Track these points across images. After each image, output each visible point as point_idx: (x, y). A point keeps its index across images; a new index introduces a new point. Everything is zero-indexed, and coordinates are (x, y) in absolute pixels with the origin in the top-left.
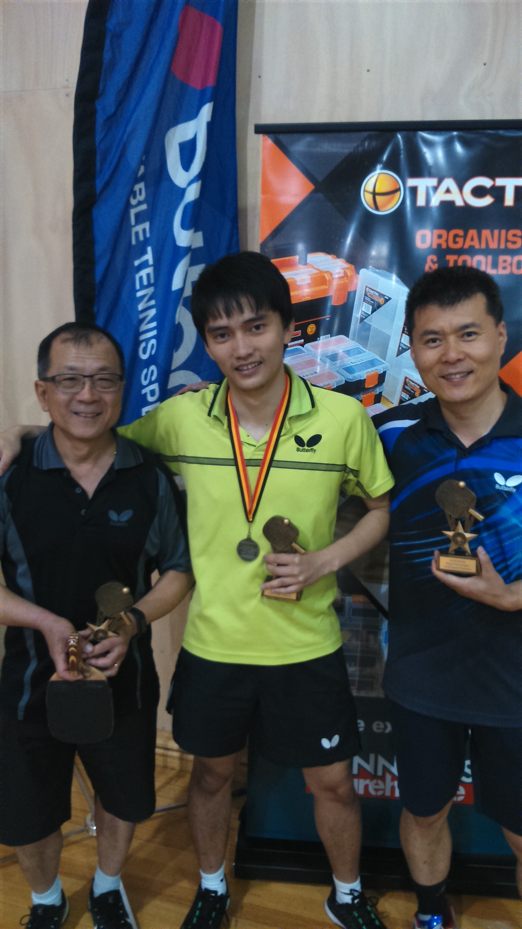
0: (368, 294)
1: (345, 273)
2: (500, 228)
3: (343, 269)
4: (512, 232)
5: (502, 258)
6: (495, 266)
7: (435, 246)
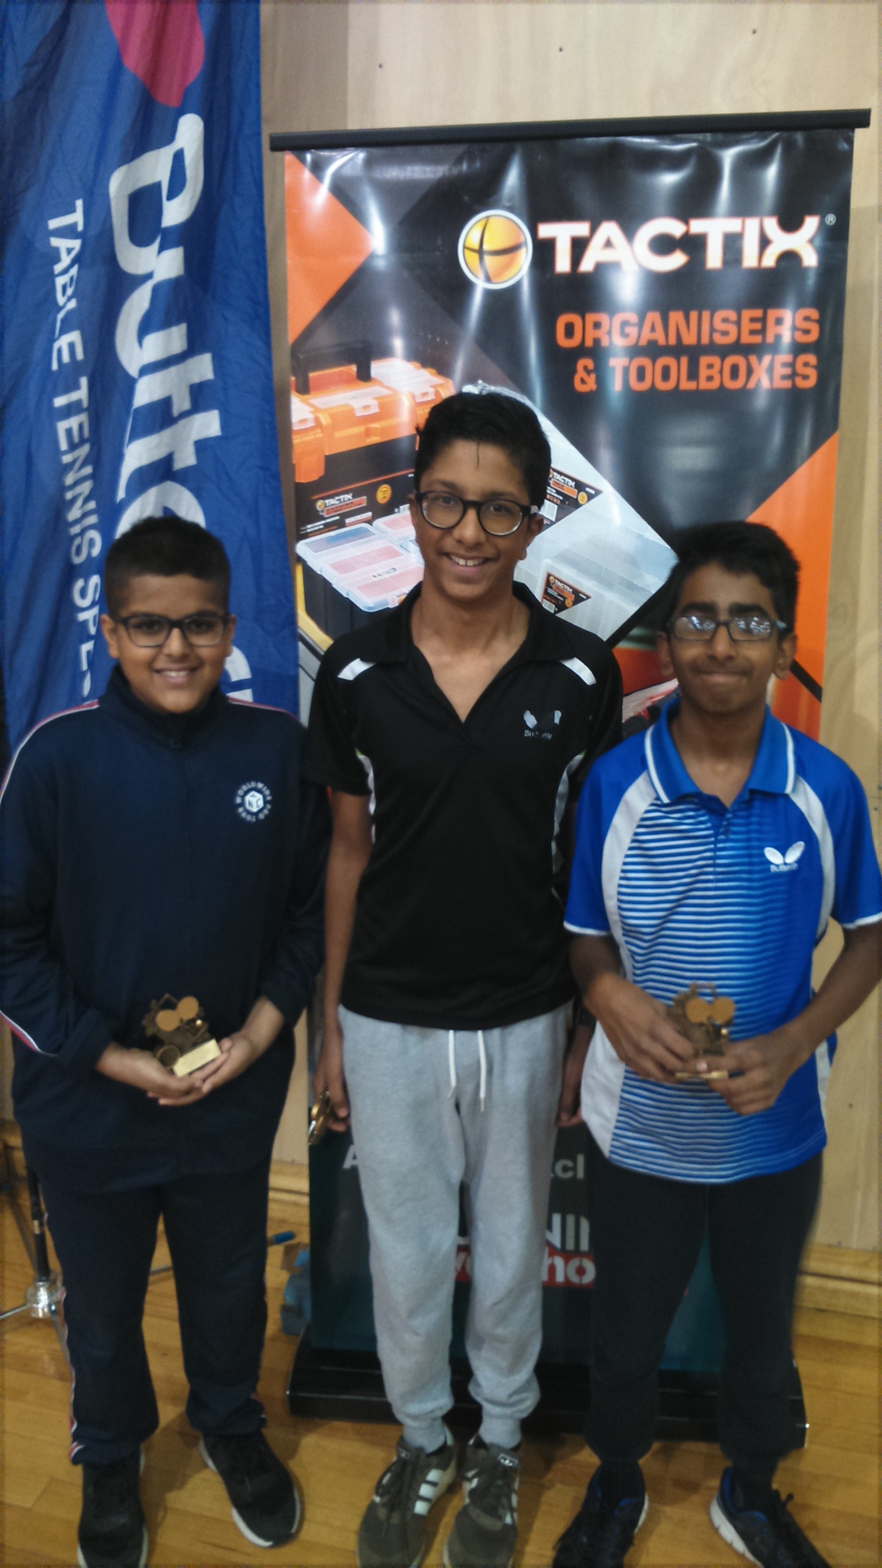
1: (437, 393)
2: (700, 309)
3: (434, 386)
4: (720, 315)
5: (704, 360)
6: (693, 374)
7: (589, 343)
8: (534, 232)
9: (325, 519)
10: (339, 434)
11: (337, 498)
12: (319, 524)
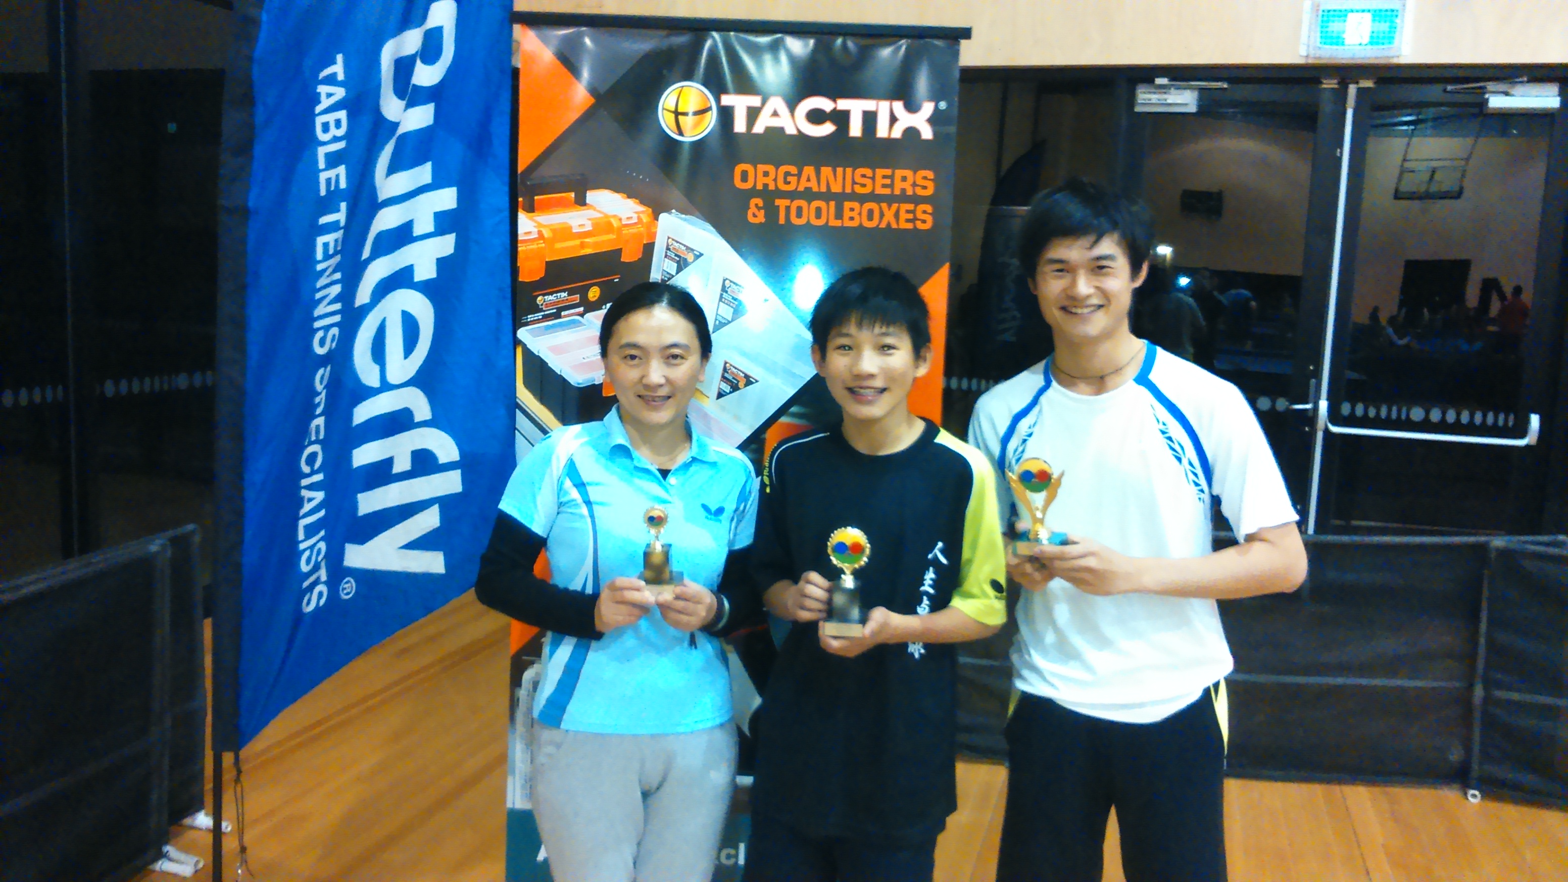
0: (671, 247)
1: (639, 218)
2: (844, 167)
3: (636, 213)
4: (860, 171)
5: (847, 205)
6: (839, 215)
7: (760, 187)
8: (718, 100)
9: (545, 311)
10: (558, 246)
11: (555, 295)
12: (539, 315)
